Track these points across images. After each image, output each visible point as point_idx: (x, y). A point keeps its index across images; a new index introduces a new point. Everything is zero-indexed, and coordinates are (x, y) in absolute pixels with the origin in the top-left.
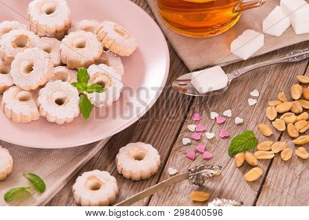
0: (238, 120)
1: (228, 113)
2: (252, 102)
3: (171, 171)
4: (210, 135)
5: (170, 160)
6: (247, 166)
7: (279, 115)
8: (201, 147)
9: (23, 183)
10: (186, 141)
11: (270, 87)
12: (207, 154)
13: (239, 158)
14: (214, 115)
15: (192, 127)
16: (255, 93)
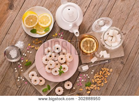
0: (89, 77)
1: (87, 75)
2: (92, 73)
3: (74, 88)
4: (83, 80)
5: (74, 85)
6: (88, 90)
7: (97, 78)
8: (80, 83)
9: (46, 87)
10: (78, 81)
11: (96, 69)
12: (81, 85)
13: (87, 88)
14: (84, 75)
15: (80, 78)
16: (93, 71)
